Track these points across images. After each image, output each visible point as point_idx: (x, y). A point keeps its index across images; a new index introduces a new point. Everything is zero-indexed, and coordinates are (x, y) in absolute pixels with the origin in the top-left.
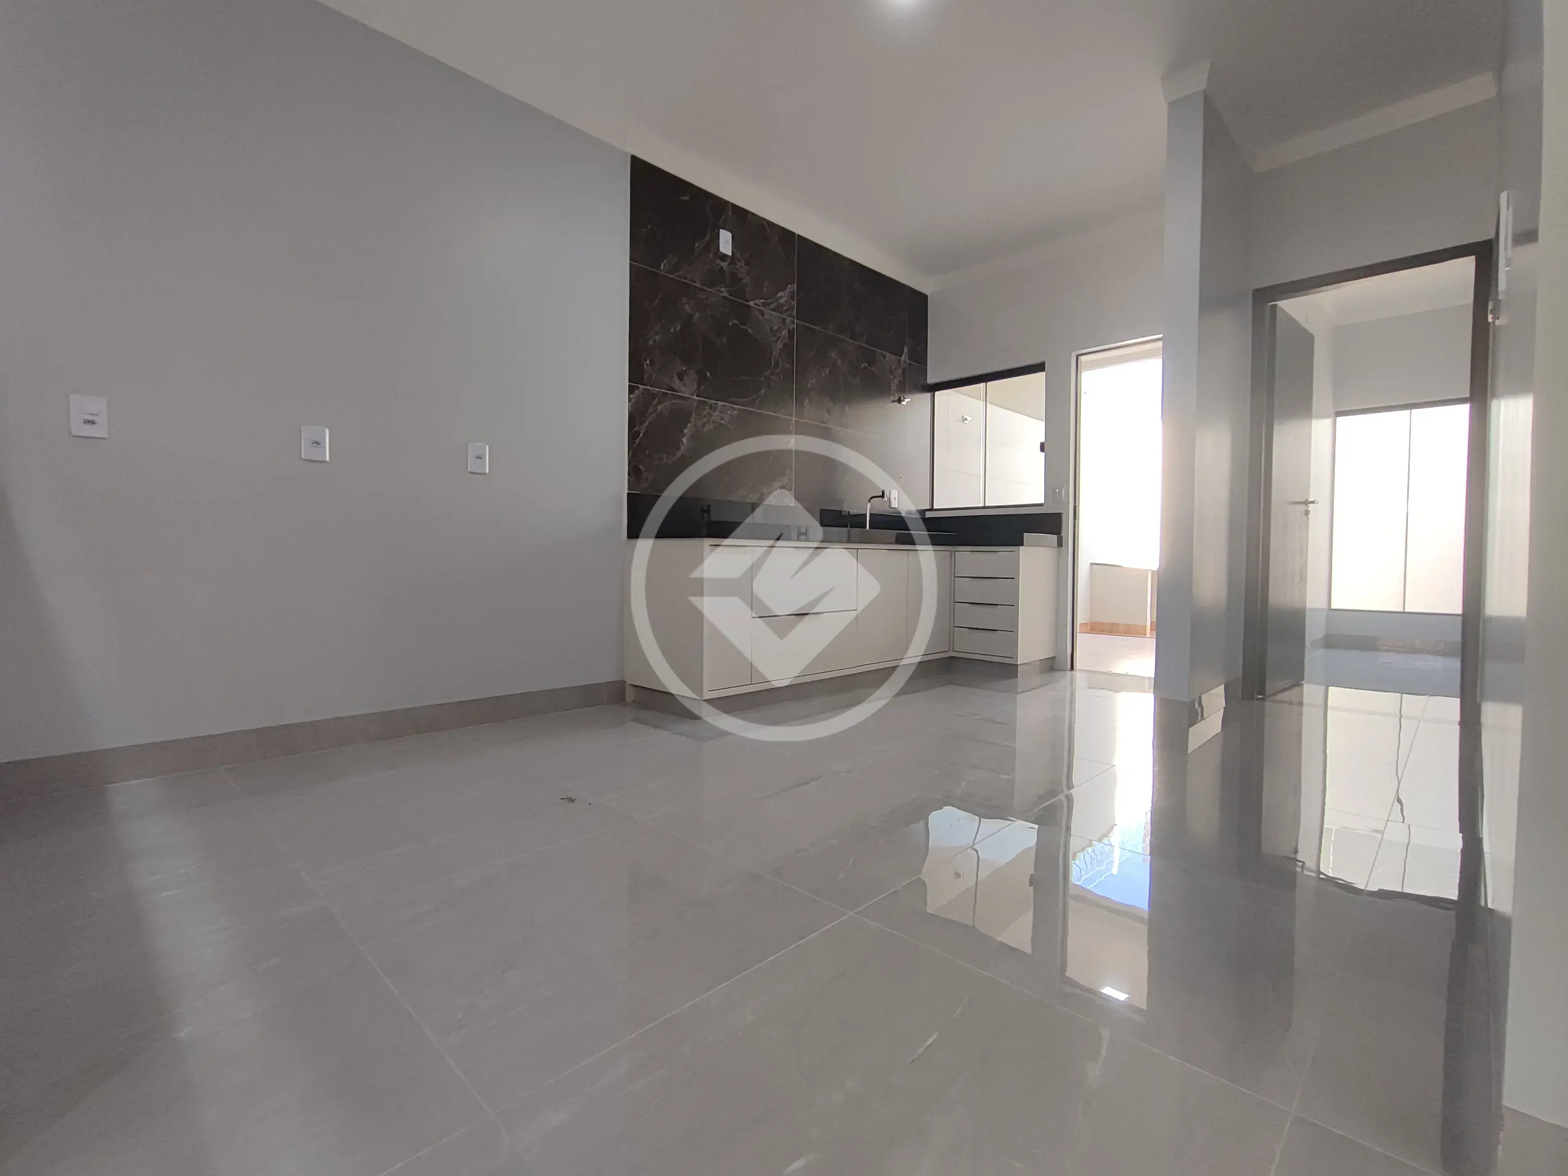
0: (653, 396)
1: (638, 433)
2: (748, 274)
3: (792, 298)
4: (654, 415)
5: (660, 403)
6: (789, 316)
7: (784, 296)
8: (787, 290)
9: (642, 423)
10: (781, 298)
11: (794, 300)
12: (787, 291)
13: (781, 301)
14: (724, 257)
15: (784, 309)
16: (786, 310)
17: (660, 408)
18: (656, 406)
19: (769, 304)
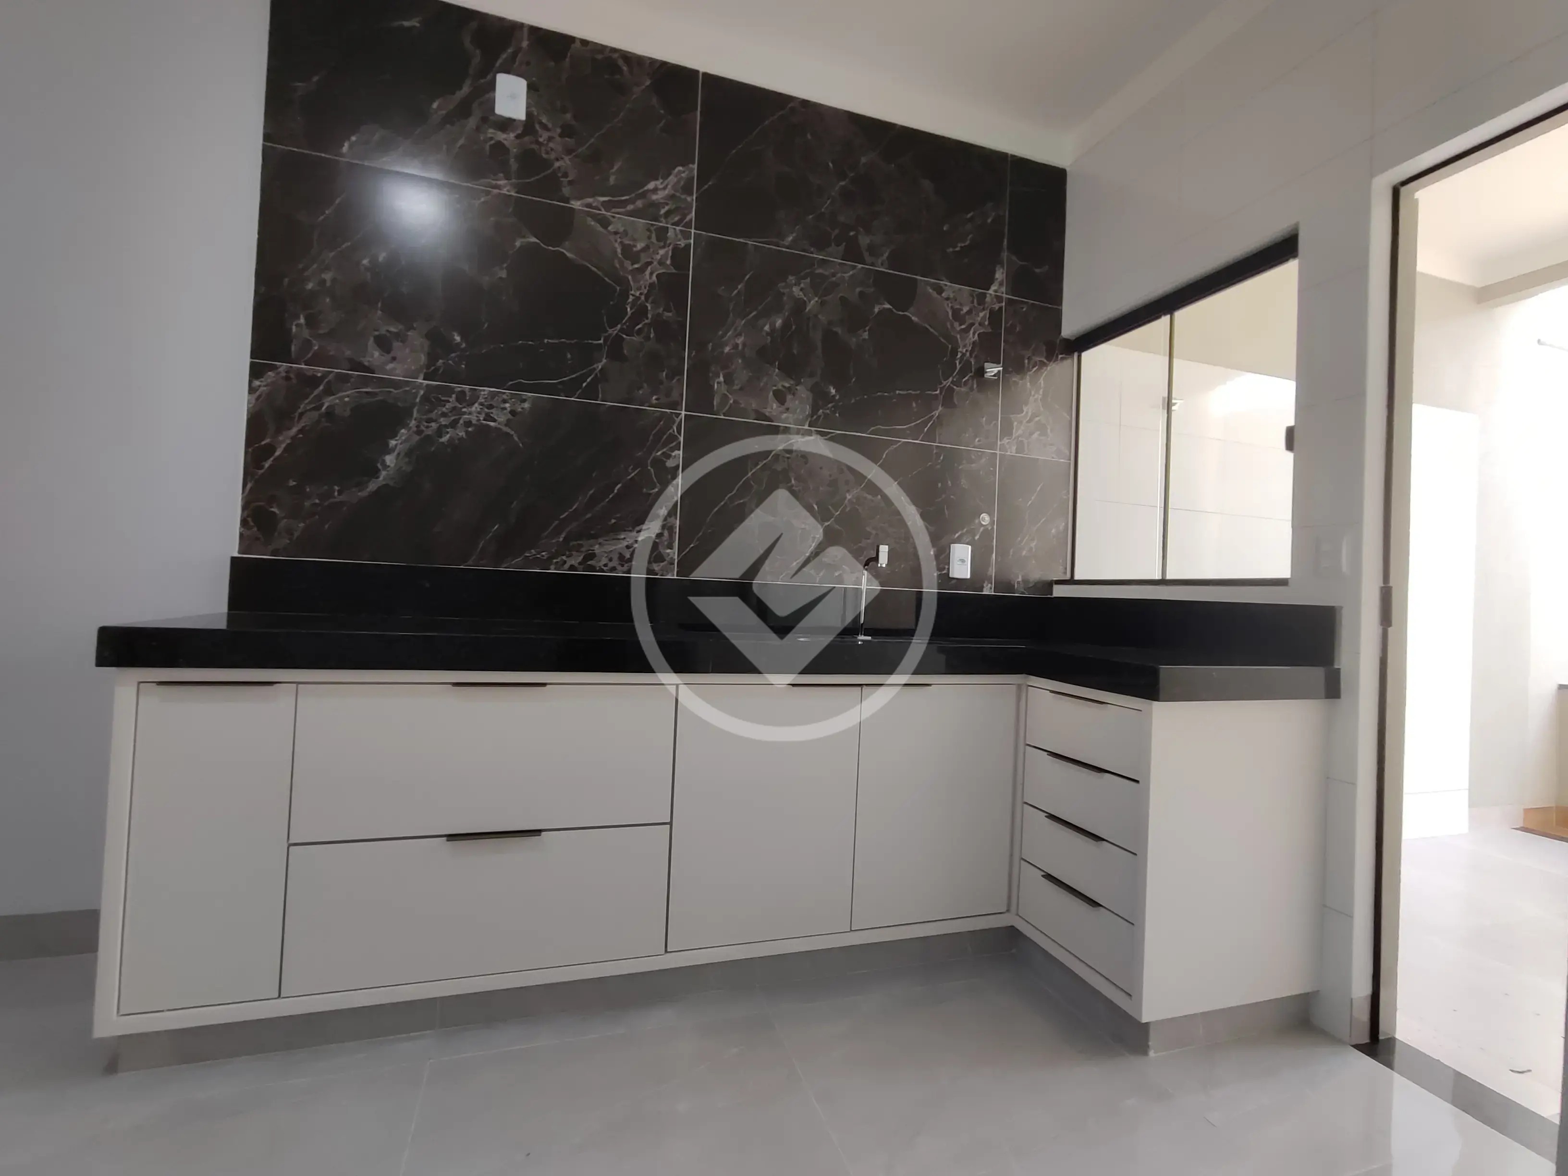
0: (313, 381)
1: (270, 450)
2: (569, 151)
3: (687, 190)
4: (315, 415)
5: (329, 392)
6: (676, 224)
7: (665, 188)
8: (671, 177)
9: (279, 431)
10: (655, 190)
11: (691, 194)
12: (672, 179)
13: (654, 197)
14: (506, 124)
15: (663, 211)
16: (668, 214)
17: (327, 402)
18: (319, 398)
19: (624, 204)
